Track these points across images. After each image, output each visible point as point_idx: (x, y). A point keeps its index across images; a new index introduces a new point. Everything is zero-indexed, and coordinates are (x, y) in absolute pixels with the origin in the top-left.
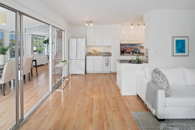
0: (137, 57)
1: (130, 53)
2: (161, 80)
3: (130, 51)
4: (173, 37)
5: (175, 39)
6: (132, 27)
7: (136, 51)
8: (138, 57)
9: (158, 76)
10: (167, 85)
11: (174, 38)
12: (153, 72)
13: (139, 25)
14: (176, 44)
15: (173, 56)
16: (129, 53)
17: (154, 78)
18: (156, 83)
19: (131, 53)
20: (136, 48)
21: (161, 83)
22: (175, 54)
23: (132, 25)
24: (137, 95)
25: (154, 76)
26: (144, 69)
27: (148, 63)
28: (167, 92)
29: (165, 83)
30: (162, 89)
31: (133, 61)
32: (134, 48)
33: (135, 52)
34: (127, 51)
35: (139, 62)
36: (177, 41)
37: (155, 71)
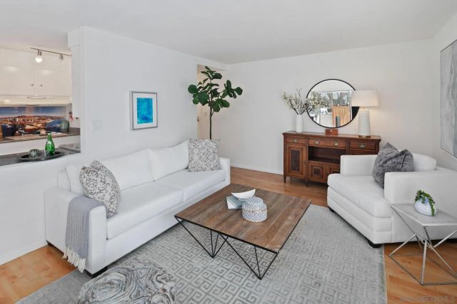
0: (50, 143)
1: (39, 133)
2: (100, 185)
3: (39, 125)
4: (133, 92)
5: (136, 96)
6: (39, 60)
7: (58, 125)
8: (51, 140)
9: (95, 178)
10: (113, 192)
11: (134, 94)
12: (83, 171)
13: (62, 58)
14: (138, 106)
15: (134, 129)
16: (34, 132)
17: (85, 185)
18: (90, 196)
19: (43, 132)
20: (59, 118)
21: (100, 191)
22: (137, 126)
23: (40, 53)
24: (46, 244)
25: (84, 180)
26: (65, 170)
27: (79, 152)
28: (112, 206)
29: (109, 189)
30: (103, 204)
31: (33, 154)
32: (52, 118)
33: (55, 128)
34: (28, 127)
35: (53, 154)
36: (139, 100)
37: (86, 170)
